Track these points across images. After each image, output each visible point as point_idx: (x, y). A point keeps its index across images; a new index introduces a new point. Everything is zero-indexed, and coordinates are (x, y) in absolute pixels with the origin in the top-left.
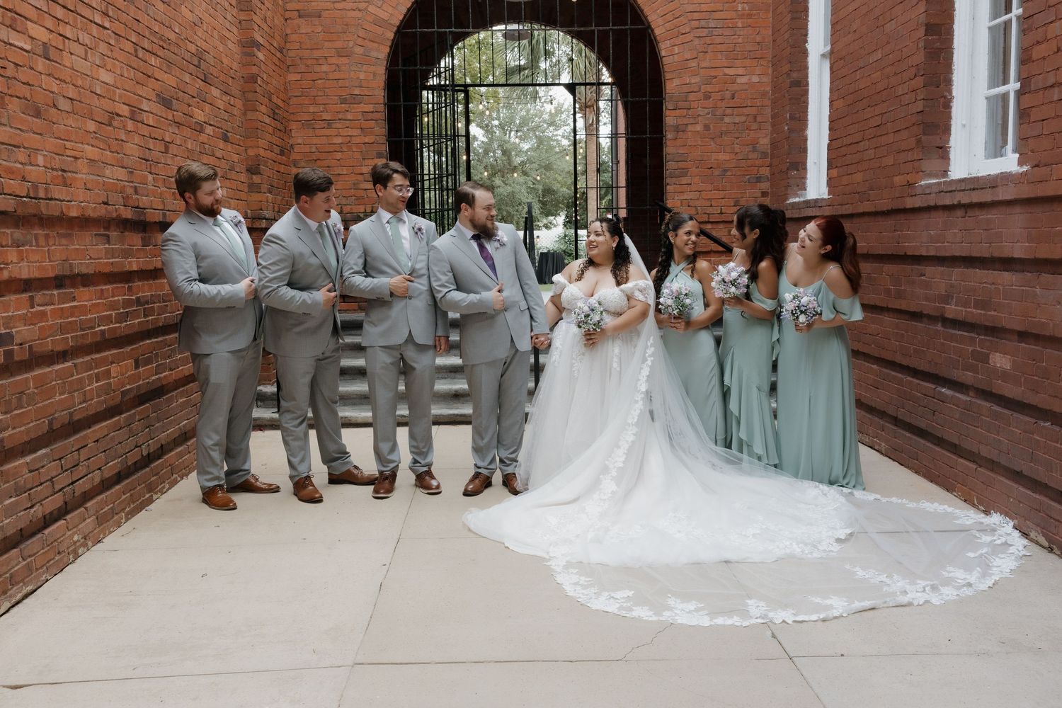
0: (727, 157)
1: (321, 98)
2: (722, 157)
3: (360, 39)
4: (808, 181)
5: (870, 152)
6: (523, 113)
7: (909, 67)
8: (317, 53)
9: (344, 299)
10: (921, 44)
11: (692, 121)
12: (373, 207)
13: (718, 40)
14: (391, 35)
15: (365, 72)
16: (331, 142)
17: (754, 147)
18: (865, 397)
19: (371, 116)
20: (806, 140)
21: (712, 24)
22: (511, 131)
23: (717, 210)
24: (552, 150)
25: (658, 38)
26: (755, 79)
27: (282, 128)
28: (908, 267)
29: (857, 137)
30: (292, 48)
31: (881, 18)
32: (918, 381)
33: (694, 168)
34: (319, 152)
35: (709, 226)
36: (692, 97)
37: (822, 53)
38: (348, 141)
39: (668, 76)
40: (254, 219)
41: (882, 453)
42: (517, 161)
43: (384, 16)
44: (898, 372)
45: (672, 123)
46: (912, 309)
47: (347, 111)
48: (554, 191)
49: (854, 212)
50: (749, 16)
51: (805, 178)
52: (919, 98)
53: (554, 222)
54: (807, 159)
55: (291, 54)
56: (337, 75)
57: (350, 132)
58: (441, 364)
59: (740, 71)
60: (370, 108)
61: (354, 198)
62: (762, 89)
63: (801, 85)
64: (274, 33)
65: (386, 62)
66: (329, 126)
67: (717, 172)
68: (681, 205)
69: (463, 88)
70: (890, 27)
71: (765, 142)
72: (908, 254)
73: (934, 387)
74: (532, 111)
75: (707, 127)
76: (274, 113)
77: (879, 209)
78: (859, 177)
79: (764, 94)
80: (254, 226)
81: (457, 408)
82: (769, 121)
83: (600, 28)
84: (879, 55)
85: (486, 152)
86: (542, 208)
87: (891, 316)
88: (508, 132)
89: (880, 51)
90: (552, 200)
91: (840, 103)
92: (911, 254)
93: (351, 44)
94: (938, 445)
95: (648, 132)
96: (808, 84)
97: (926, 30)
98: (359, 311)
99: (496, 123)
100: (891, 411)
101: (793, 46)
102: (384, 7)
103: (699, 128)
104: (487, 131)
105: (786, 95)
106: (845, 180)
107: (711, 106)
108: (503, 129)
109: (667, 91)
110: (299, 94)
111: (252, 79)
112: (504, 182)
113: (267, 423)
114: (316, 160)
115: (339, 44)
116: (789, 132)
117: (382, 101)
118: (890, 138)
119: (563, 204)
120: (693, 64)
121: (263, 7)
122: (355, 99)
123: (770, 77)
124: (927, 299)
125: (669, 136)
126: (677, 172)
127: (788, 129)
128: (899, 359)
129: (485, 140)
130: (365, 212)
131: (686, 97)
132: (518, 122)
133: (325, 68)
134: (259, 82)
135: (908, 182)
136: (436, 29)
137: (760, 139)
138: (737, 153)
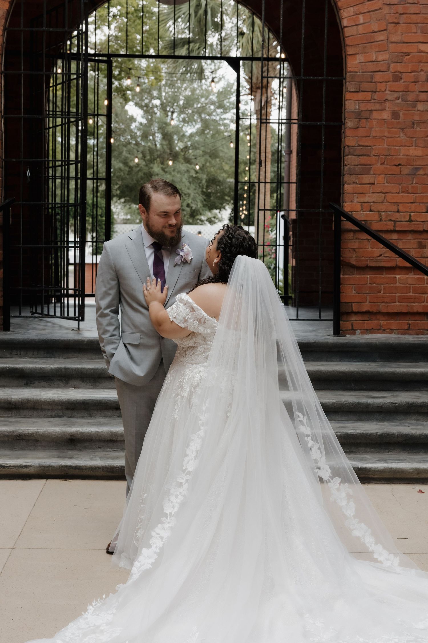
0: (418, 152)
2: (414, 151)
6: (188, 93)
11: (377, 106)
22: (173, 112)
23: (405, 217)
24: (219, 135)
33: (379, 165)
35: (395, 236)
36: (378, 77)
39: (350, 51)
42: (179, 146)
45: (353, 109)
48: (219, 181)
53: (219, 216)
58: (56, 398)
65: (4, 21)
67: (406, 170)
68: (362, 210)
69: (105, 58)
74: (198, 91)
75: (395, 115)
81: (72, 458)
85: (145, 136)
86: (205, 201)
88: (169, 114)
90: (217, 192)
95: (324, 119)
99: (157, 102)
103: (386, 115)
104: (146, 112)
107: (402, 89)
108: (165, 110)
109: (349, 69)
112: (163, 169)
119: (229, 196)
120: (381, 37)
125: (349, 123)
126: (357, 168)
129: (144, 121)
131: (372, 77)
132: (181, 102)
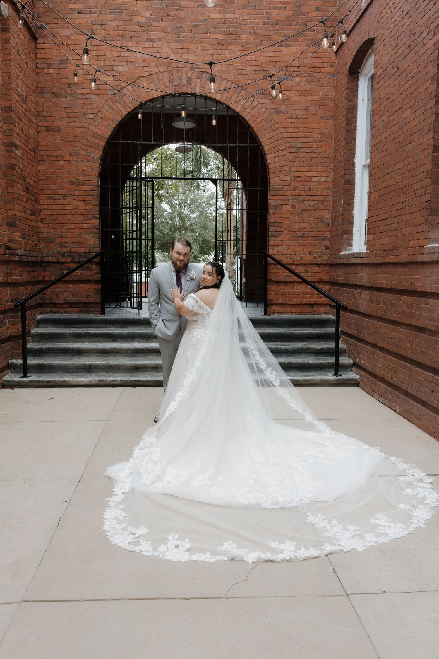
0: (305, 225)
1: (59, 181)
2: (303, 225)
3: (84, 146)
4: (353, 242)
5: (394, 225)
6: (192, 197)
7: (422, 172)
8: (57, 154)
9: (71, 305)
10: (430, 158)
11: (285, 203)
12: (90, 249)
13: (302, 155)
14: (103, 144)
15: (87, 166)
16: (65, 208)
17: (321, 220)
18: (387, 376)
19: (90, 193)
20: (353, 217)
21: (298, 145)
22: (185, 207)
23: (298, 257)
24: (208, 218)
25: (266, 152)
26: (323, 179)
27: (33, 199)
28: (418, 299)
29: (386, 216)
30: (41, 149)
31: (403, 142)
32: (422, 371)
33: (286, 232)
34: (57, 214)
35: (294, 267)
36: (285, 188)
37: (363, 165)
38: (75, 208)
39: (271, 175)
40: (10, 255)
41: (397, 412)
42: (188, 223)
43: (99, 132)
44: (408, 363)
45: (273, 204)
46: (420, 325)
47: (75, 190)
48: (208, 241)
49: (383, 262)
50: (321, 141)
51: (351, 239)
52: (427, 192)
53: (208, 258)
54: (353, 228)
55: (41, 153)
56: (69, 167)
57: (77, 203)
58: (128, 347)
59: (315, 174)
60: (89, 188)
61: (78, 243)
62: (327, 185)
63: (350, 183)
64: (29, 139)
65: (100, 160)
66: (64, 199)
67: (299, 234)
68: (278, 254)
69: (151, 180)
70: (409, 147)
71: (328, 217)
72: (417, 290)
73: (433, 375)
74: (197, 196)
75: (294, 207)
76: (28, 189)
77: (399, 261)
78: (386, 240)
79: (328, 188)
80: (11, 260)
81: (136, 376)
82: (331, 205)
83: (232, 145)
84: (401, 165)
85: (171, 219)
86: (201, 250)
87: (405, 328)
88: (183, 208)
89: (402, 163)
90: (207, 246)
91: (375, 195)
92: (420, 290)
93: (78, 149)
94: (434, 412)
95: (259, 209)
96: (355, 183)
97: (433, 149)
98: (80, 313)
99: (177, 202)
100: (404, 387)
101: (346, 160)
102: (99, 127)
103: (289, 207)
104: (171, 207)
105: (342, 189)
106: (377, 242)
107: (297, 194)
108: (181, 206)
109: (271, 184)
110: (46, 178)
111: (12, 167)
112: (180, 235)
113: (16, 384)
114: (55, 219)
115: (71, 148)
116: (343, 212)
117: (97, 184)
118: (408, 217)
119: (213, 248)
120: (286, 168)
121: (21, 122)
122: (80, 183)
123: (332, 178)
124: (430, 319)
125: (271, 211)
126: (275, 233)
127: (343, 210)
128: (410, 355)
129: (170, 211)
130: (85, 252)
131: (282, 188)
132: (189, 202)
133: (62, 163)
134: (16, 169)
135: (419, 245)
136: (131, 142)
137: (325, 215)
138: (311, 223)
